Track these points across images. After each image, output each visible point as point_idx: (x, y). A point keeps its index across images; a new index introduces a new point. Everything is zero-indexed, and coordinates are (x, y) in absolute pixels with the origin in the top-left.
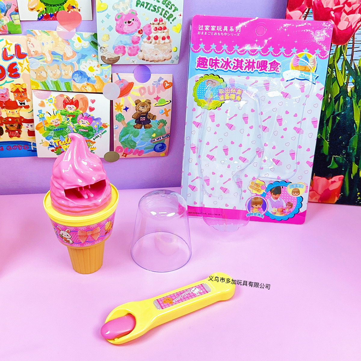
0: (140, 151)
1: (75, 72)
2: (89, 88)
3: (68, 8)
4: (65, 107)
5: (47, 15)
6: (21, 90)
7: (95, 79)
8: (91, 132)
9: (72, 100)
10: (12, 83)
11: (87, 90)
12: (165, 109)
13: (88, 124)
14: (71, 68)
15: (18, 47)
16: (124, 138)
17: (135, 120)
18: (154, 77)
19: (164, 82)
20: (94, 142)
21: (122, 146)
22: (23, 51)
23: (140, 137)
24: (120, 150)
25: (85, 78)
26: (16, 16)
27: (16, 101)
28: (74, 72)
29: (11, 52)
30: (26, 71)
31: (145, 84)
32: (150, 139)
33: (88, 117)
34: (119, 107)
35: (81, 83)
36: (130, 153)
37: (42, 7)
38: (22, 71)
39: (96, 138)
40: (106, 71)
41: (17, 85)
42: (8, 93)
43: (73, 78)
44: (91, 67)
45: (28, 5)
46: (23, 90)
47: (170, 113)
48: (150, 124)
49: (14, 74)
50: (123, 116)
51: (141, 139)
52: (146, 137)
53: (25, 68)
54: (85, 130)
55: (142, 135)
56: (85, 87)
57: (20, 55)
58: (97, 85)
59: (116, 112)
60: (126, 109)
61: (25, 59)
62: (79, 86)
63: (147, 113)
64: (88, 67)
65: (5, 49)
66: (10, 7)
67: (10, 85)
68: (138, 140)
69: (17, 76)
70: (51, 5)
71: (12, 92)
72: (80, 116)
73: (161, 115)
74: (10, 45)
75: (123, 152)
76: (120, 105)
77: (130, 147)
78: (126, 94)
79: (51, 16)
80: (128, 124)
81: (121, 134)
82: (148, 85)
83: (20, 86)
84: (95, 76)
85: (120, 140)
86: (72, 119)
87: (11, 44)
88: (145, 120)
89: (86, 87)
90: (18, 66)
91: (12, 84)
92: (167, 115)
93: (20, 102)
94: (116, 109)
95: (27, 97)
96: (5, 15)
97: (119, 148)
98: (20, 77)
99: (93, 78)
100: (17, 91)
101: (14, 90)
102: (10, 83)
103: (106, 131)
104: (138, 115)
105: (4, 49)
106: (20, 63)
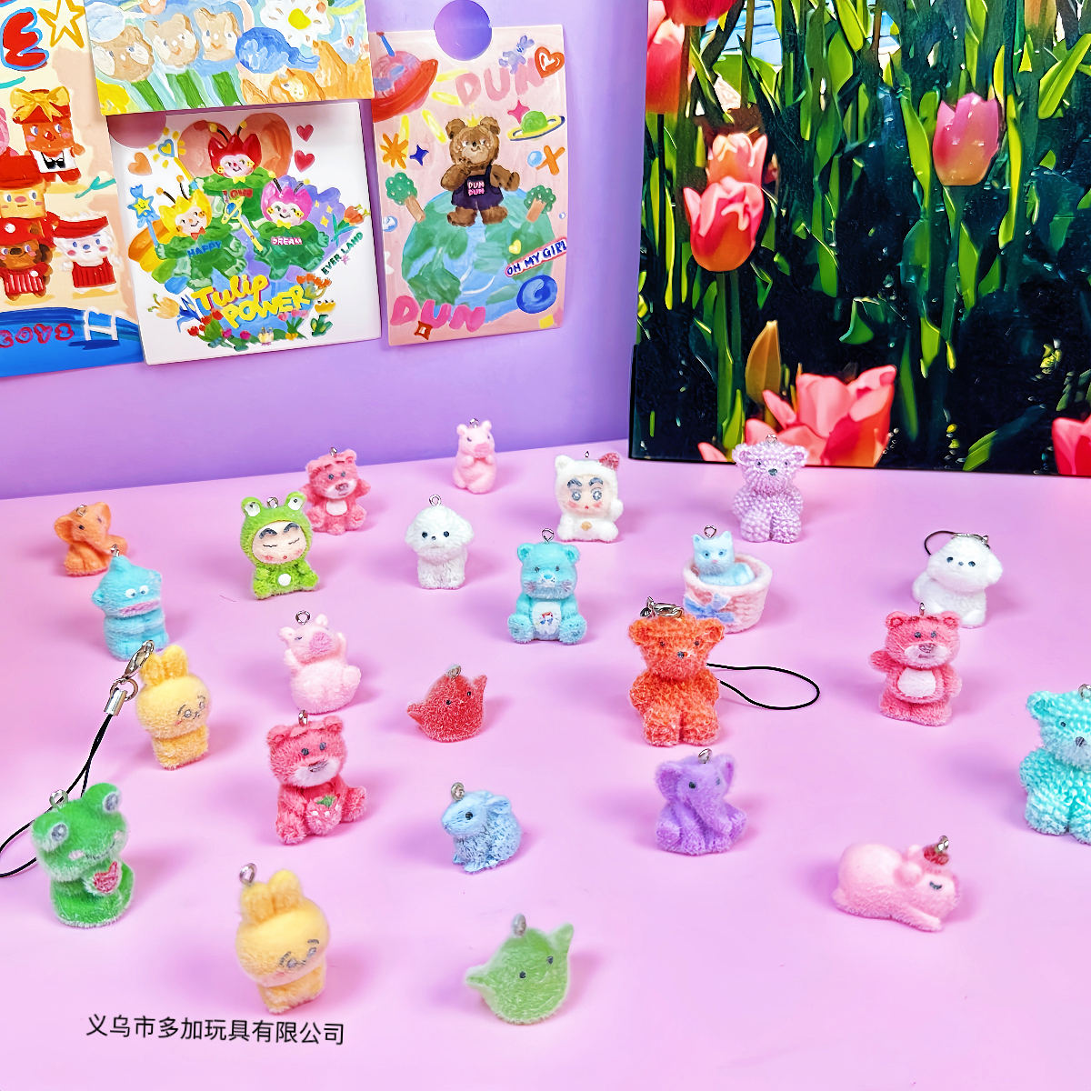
0: (472, 310)
1: (244, 34)
2: (298, 86)
4: (215, 162)
6: (50, 112)
7: (316, 52)
8: (312, 246)
9: (236, 136)
10: (18, 86)
11: (292, 94)
12: (547, 148)
13: (298, 218)
14: (229, 23)
16: (417, 266)
17: (451, 193)
18: (503, 38)
19: (537, 54)
20: (327, 282)
21: (412, 295)
23: (470, 255)
24: (407, 310)
25: (279, 50)
27: (32, 156)
28: (241, 36)
30: (68, 42)
31: (478, 65)
32: (505, 264)
33: (296, 190)
34: (395, 150)
35: (267, 71)
36: (441, 322)
38: (53, 44)
39: (330, 267)
40: (350, 21)
41: (36, 94)
42: (5, 125)
43: (241, 58)
44: (297, 11)
46: (58, 114)
47: (562, 162)
48: (500, 205)
49: (24, 52)
50: (411, 182)
51: (476, 266)
52: (492, 257)
53: (65, 29)
54: (291, 241)
55: (479, 247)
56: (282, 86)
58: (322, 72)
59: (386, 170)
60: (420, 154)
62: (262, 81)
63: (488, 166)
64: (287, 13)
67: (12, 94)
68: (464, 268)
69: (37, 60)
71: (17, 121)
72: (270, 190)
73: (534, 169)
75: (419, 318)
76: (399, 143)
77: (440, 298)
78: (413, 101)
80: (430, 208)
81: (407, 250)
82: (485, 67)
83: (48, 98)
84: (314, 42)
85: (406, 272)
86: (243, 206)
88: (482, 191)
89: (286, 85)
90: (39, 25)
91: (16, 93)
92: (555, 170)
93: (46, 158)
94: (385, 158)
95: (72, 139)
97: (402, 302)
98: (46, 63)
99: (308, 51)
100: (37, 117)
101: (25, 113)
102: (11, 89)
103: (359, 235)
104: (459, 175)
106: (45, 14)
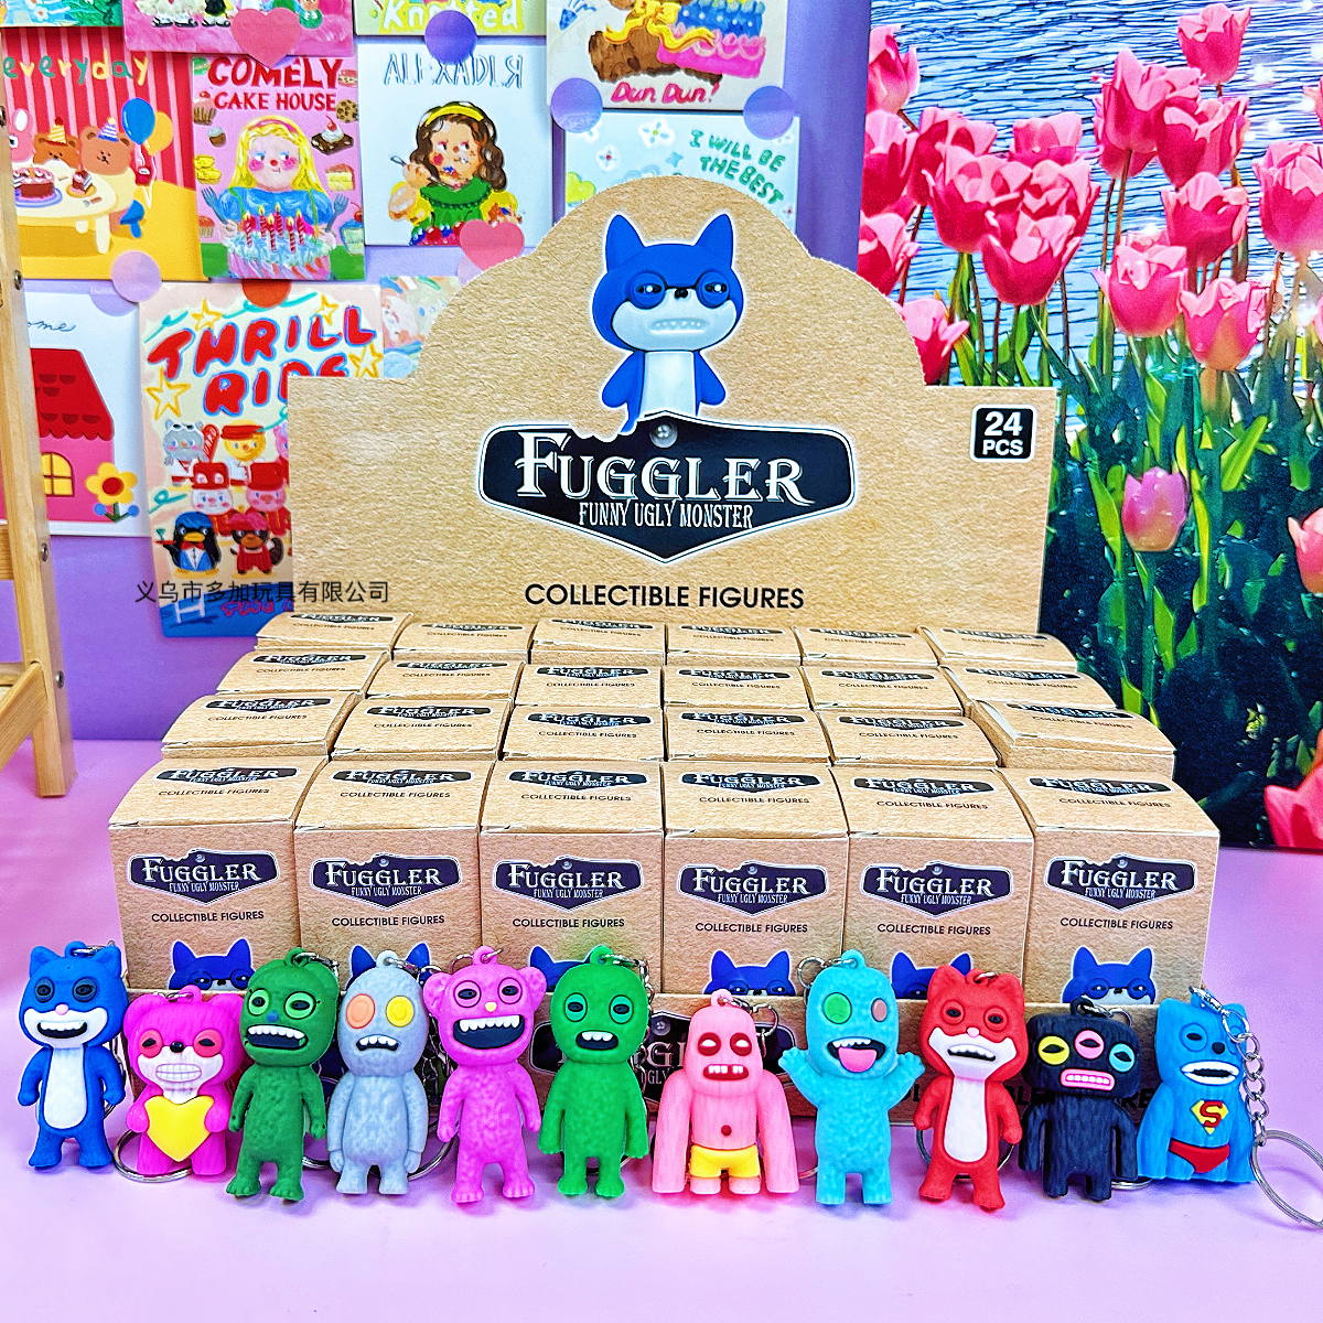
3: (490, 213)
5: (436, 230)
15: (352, 316)
22: (364, 324)
26: (359, 232)
29: (334, 326)
37: (424, 211)
45: (391, 204)
53: (367, 370)
57: (358, 336)
61: (368, 347)
65: (318, 319)
66: (341, 207)
70: (447, 205)
74: (331, 309)
79: (446, 233)
87: (335, 306)
90: (349, 365)
96: (327, 230)
105: (314, 320)
106: (352, 357)
